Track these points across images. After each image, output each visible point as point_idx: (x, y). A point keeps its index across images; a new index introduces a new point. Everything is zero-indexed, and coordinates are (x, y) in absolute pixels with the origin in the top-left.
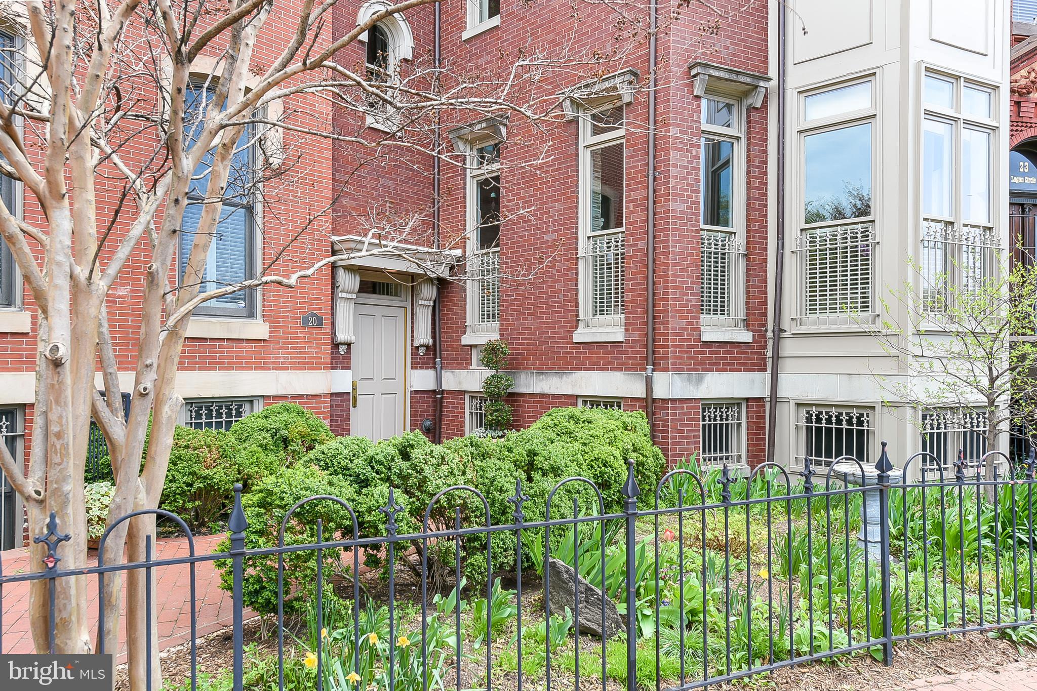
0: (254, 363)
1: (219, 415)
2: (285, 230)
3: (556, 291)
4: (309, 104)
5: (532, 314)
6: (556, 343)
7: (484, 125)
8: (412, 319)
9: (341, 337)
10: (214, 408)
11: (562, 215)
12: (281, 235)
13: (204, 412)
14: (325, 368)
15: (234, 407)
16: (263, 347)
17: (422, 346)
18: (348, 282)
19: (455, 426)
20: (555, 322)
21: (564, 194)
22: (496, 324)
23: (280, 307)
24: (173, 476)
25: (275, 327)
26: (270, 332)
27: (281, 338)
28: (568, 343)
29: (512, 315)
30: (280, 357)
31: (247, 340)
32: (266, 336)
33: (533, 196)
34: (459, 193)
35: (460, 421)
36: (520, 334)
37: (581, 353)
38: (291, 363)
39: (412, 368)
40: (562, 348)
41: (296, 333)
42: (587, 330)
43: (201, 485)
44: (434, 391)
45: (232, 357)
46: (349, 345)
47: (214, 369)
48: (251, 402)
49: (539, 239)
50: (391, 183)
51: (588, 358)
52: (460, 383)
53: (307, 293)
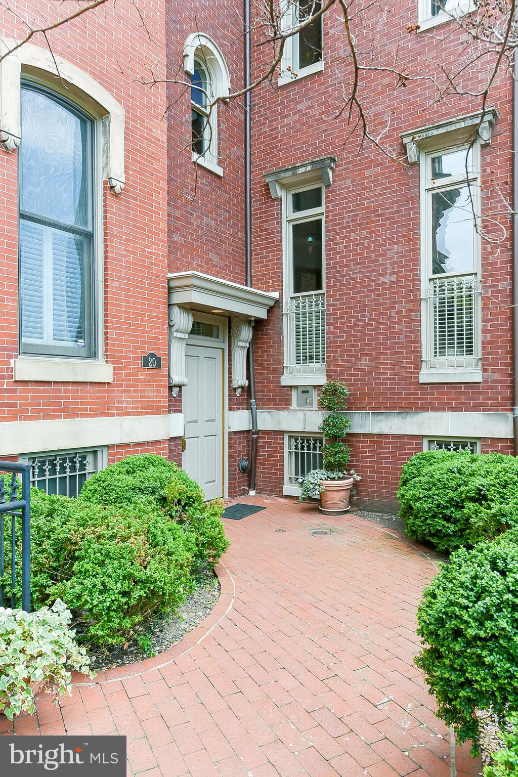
0: (99, 409)
1: (63, 470)
2: (127, 262)
3: (396, 333)
4: (147, 128)
5: (366, 355)
6: (396, 384)
7: (309, 168)
8: (230, 360)
9: (176, 379)
10: (58, 462)
11: (402, 257)
12: (122, 266)
13: (47, 467)
14: (164, 413)
15: (78, 459)
16: (107, 391)
17: (239, 387)
18: (183, 321)
19: (273, 465)
20: (395, 363)
21: (405, 236)
22: (322, 365)
23: (123, 346)
24: (103, 584)
25: (118, 369)
26: (114, 374)
27: (123, 380)
28: (411, 383)
29: (341, 356)
30: (123, 402)
31: (93, 384)
32: (109, 379)
33: (366, 238)
34: (275, 237)
35: (278, 461)
36: (352, 375)
37: (428, 394)
38: (133, 408)
39: (230, 409)
40: (404, 389)
41: (137, 375)
42: (431, 371)
43: (142, 593)
44: (248, 431)
45: (77, 403)
46: (180, 387)
47: (59, 417)
48: (95, 453)
49: (374, 281)
50: (213, 223)
51: (436, 399)
52: (279, 423)
53: (147, 332)
